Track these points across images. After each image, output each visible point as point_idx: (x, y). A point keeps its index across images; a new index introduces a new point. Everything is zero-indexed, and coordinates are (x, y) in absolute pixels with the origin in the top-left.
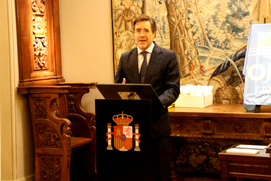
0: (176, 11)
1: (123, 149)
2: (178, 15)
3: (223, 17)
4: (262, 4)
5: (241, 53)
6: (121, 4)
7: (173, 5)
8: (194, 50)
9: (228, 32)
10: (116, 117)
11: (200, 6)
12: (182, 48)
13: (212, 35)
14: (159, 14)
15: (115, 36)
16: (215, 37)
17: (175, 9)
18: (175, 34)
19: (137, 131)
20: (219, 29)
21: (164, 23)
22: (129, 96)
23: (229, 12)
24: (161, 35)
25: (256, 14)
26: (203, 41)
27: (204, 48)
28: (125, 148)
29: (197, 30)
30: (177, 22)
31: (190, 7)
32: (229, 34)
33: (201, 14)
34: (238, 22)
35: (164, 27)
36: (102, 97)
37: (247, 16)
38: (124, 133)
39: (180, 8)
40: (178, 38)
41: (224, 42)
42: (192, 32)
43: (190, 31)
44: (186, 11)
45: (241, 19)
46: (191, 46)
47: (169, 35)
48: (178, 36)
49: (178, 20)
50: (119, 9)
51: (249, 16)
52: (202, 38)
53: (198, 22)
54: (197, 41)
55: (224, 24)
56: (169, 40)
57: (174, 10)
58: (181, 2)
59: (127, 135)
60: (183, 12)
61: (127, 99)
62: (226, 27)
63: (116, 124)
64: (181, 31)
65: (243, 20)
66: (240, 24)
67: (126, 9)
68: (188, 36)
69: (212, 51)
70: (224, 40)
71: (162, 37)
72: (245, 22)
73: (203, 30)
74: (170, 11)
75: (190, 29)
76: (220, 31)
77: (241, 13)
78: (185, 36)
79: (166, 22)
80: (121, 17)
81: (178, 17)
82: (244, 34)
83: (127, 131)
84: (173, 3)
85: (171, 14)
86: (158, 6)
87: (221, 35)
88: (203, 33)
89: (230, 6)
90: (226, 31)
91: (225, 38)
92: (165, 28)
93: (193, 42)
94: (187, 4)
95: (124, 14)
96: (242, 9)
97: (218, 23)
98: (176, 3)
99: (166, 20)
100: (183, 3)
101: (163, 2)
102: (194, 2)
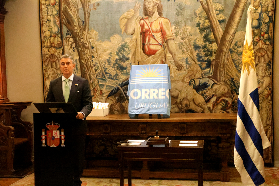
0: (84, 56)
1: (53, 146)
2: (85, 58)
3: (114, 60)
4: (136, 54)
5: (126, 82)
6: (48, 51)
7: (82, 52)
8: (96, 80)
10: (48, 125)
11: (100, 54)
12: (89, 79)
13: (107, 71)
15: (44, 71)
16: (109, 72)
18: (84, 70)
19: (62, 134)
20: (111, 67)
22: (56, 111)
23: (117, 57)
24: (75, 71)
25: (133, 59)
26: (102, 75)
27: (103, 79)
28: (54, 145)
29: (98, 68)
30: (85, 63)
31: (93, 54)
32: (118, 71)
33: (100, 58)
34: (123, 64)
35: (76, 66)
36: (38, 112)
38: (54, 135)
39: (87, 54)
40: (86, 73)
41: (115, 76)
42: (95, 69)
44: (91, 57)
45: (124, 62)
46: (95, 78)
47: (80, 71)
48: (86, 71)
50: (47, 54)
51: (129, 60)
52: (101, 73)
53: (98, 63)
54: (98, 75)
55: (114, 64)
56: (80, 74)
57: (83, 56)
58: (87, 50)
59: (55, 136)
60: (89, 57)
61: (55, 112)
62: (116, 67)
63: (48, 130)
64: (88, 68)
65: (126, 62)
66: (124, 65)
67: (52, 54)
68: (92, 72)
69: (107, 81)
70: (115, 74)
71: (75, 72)
72: (127, 64)
73: (101, 68)
74: (81, 56)
75: (93, 67)
76: (112, 69)
77: (125, 58)
78: (90, 71)
79: (78, 63)
80: (48, 59)
81: (86, 60)
82: (127, 71)
83: (56, 133)
84: (82, 51)
85: (81, 58)
86: (72, 53)
88: (102, 70)
89: (118, 54)
90: (116, 69)
91: (116, 73)
92: (78, 66)
93: (95, 75)
94: (91, 52)
95: (50, 57)
96: (125, 56)
97: (111, 64)
98: (84, 51)
99: (78, 61)
100: (89, 51)
101: (76, 50)
102: (96, 50)
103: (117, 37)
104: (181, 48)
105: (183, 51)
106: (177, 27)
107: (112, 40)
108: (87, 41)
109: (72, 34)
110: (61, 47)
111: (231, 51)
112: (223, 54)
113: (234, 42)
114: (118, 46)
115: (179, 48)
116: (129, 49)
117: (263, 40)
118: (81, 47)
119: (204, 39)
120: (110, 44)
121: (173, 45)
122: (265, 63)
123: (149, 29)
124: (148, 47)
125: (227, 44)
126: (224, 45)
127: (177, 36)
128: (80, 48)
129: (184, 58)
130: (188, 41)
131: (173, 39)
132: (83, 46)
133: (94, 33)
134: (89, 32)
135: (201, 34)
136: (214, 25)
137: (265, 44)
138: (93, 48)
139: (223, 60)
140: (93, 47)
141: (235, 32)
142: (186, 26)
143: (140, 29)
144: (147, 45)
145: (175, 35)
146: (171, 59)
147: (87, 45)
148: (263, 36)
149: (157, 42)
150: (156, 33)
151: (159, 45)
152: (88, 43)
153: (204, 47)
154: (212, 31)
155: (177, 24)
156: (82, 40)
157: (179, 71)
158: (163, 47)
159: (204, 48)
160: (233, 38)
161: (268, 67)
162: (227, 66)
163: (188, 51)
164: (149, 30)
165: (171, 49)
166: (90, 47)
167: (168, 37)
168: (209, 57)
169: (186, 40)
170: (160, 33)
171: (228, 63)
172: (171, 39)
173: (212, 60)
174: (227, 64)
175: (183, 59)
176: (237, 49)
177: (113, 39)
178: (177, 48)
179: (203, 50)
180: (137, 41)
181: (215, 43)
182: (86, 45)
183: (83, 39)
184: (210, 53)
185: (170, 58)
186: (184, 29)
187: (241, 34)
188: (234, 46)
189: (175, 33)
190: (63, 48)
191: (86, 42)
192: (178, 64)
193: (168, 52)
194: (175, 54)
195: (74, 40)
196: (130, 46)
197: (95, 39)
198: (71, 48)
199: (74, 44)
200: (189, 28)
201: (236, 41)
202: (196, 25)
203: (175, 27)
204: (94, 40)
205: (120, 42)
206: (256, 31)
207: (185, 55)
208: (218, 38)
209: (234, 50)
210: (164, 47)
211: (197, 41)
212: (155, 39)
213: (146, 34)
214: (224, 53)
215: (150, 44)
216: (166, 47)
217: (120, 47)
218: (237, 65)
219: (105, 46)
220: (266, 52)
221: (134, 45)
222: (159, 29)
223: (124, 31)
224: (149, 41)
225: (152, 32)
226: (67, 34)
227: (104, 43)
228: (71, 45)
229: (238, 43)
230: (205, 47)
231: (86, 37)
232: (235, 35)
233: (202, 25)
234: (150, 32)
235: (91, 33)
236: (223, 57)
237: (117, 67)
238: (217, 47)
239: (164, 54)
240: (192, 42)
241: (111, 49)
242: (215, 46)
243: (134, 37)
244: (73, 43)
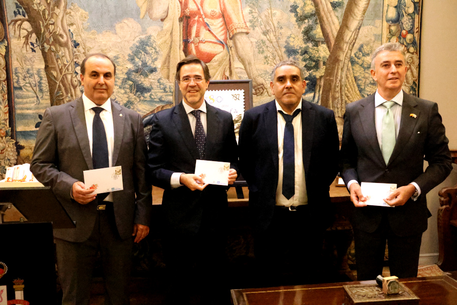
0: (57, 62)
2: (60, 68)
3: (123, 73)
4: (171, 59)
5: (149, 119)
7: (53, 54)
9: (131, 93)
14: (32, 66)
17: (57, 60)
18: (57, 93)
20: (118, 87)
21: (41, 78)
23: (130, 66)
24: (36, 94)
25: (166, 70)
30: (60, 77)
31: (78, 58)
32: (131, 95)
34: (142, 80)
35: (40, 83)
37: (154, 73)
39: (64, 58)
41: (126, 105)
43: (78, 89)
44: (73, 64)
45: (147, 76)
47: (48, 94)
48: (62, 96)
49: (61, 73)
51: (157, 73)
55: (124, 81)
56: (49, 101)
57: (55, 61)
58: (64, 50)
60: (69, 64)
62: (127, 86)
64: (66, 90)
65: (150, 77)
66: (146, 82)
68: (76, 96)
70: (125, 102)
71: (37, 97)
72: (152, 81)
74: (50, 62)
75: (78, 87)
76: (119, 90)
77: (147, 68)
78: (72, 96)
79: (43, 76)
81: (61, 70)
82: (151, 95)
84: (53, 51)
85: (50, 66)
86: (30, 54)
87: (120, 95)
89: (132, 60)
90: (128, 90)
91: (127, 99)
92: (43, 85)
94: (73, 54)
96: (148, 64)
98: (57, 51)
99: (43, 74)
100: (67, 53)
101: (38, 49)
102: (83, 51)
103: (130, 24)
104: (263, 52)
105: (266, 58)
106: (253, 11)
107: (118, 30)
108: (64, 31)
109: (27, 13)
110: (3, 41)
111: (353, 62)
112: (340, 67)
113: (357, 46)
114: (133, 42)
115: (259, 52)
116: (155, 49)
117: (405, 44)
118: (51, 42)
119: (304, 36)
120: (114, 38)
121: (245, 45)
122: (407, 85)
123: (199, 9)
124: (197, 48)
125: (345, 47)
126: (341, 49)
127: (253, 27)
128: (47, 44)
129: (268, 70)
130: (276, 38)
131: (247, 33)
132: (54, 40)
133: (79, 14)
134: (68, 10)
135: (299, 27)
136: (323, 10)
137: (408, 52)
138: (76, 45)
139: (339, 78)
140: (78, 44)
141: (360, 27)
142: (271, 9)
143: (180, 11)
144: (192, 42)
145: (250, 26)
146: (241, 73)
147: (63, 38)
148: (405, 38)
149: (215, 37)
150: (212, 19)
151: (219, 44)
152: (66, 34)
153: (303, 52)
154: (318, 21)
155: (253, 4)
156: (51, 28)
157: (259, 97)
158: (225, 47)
159: (304, 54)
160: (355, 37)
161: (411, 92)
162: (346, 89)
163: (275, 59)
164: (197, 13)
165: (241, 52)
166: (70, 44)
167: (236, 29)
168: (312, 70)
169: (272, 36)
170: (221, 19)
171: (348, 84)
172: (242, 33)
173: (318, 77)
174: (346, 85)
175: (266, 72)
176: (363, 58)
177: (122, 28)
178: (254, 52)
179: (301, 57)
180: (174, 33)
181: (325, 46)
182: (61, 39)
183: (53, 24)
184: (314, 63)
185: (239, 70)
186: (267, 15)
187: (370, 31)
188: (357, 53)
189: (251, 21)
190: (6, 42)
191: (62, 32)
192: (256, 82)
193: (236, 58)
194: (250, 64)
195: (32, 25)
196: (159, 43)
197: (81, 27)
198: (26, 43)
199: (34, 35)
200: (278, 13)
201: (361, 43)
202: (290, 9)
203: (250, 9)
204: (78, 27)
205: (137, 35)
206: (393, 28)
207: (269, 66)
208: (330, 35)
209: (356, 59)
210: (229, 48)
211: (292, 39)
212: (209, 31)
213: (192, 20)
214: (341, 64)
215: (201, 42)
216: (232, 48)
217: (138, 44)
218: (363, 87)
219: (103, 43)
220: (410, 65)
221: (167, 42)
222: (218, 11)
223: (147, 11)
224: (197, 35)
225: (204, 16)
226: (15, 12)
227: (100, 35)
228: (27, 37)
229: (365, 47)
230: (305, 52)
231: (62, 21)
232: (358, 32)
233: (302, 9)
234: (199, 17)
235: (72, 13)
236: (340, 71)
237: (131, 86)
238: (329, 53)
239: (228, 63)
240: (283, 42)
241: (117, 50)
242: (325, 51)
243: (167, 25)
244: (30, 33)
